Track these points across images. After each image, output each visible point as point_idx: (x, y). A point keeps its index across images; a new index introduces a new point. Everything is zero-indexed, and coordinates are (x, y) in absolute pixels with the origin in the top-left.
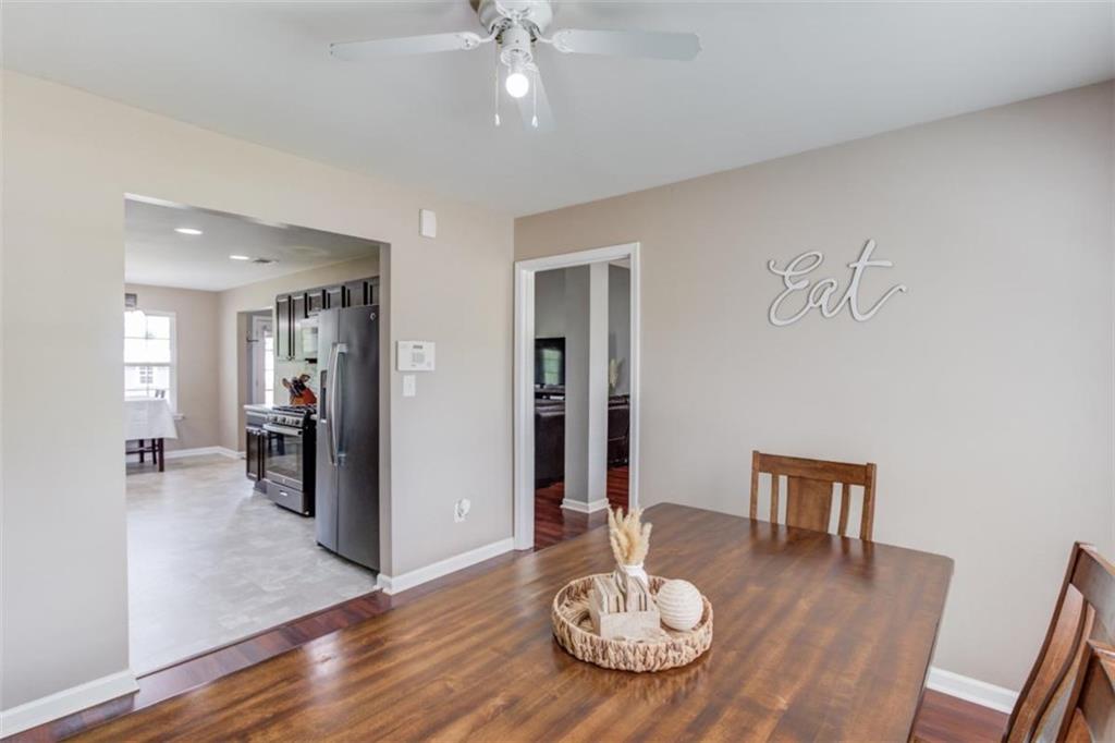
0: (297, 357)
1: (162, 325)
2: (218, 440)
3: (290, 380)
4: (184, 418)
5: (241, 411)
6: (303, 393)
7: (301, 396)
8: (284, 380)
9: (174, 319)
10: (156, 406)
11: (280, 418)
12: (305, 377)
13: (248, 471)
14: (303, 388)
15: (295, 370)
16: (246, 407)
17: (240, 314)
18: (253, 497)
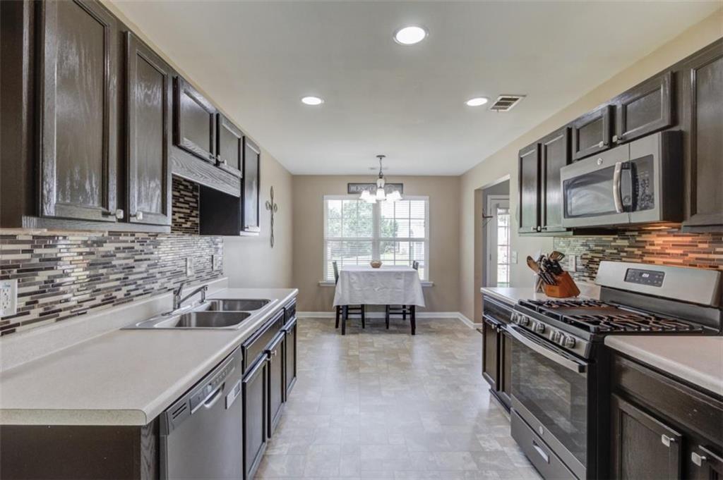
0: (549, 227)
1: (419, 207)
2: (459, 307)
3: (536, 259)
4: (433, 285)
5: (478, 294)
6: (558, 278)
7: (556, 283)
8: (529, 258)
9: (428, 202)
10: (410, 276)
11: (536, 324)
12: (557, 254)
13: (484, 370)
14: (559, 271)
15: (542, 246)
16: (483, 289)
17: (477, 191)
18: (491, 411)
